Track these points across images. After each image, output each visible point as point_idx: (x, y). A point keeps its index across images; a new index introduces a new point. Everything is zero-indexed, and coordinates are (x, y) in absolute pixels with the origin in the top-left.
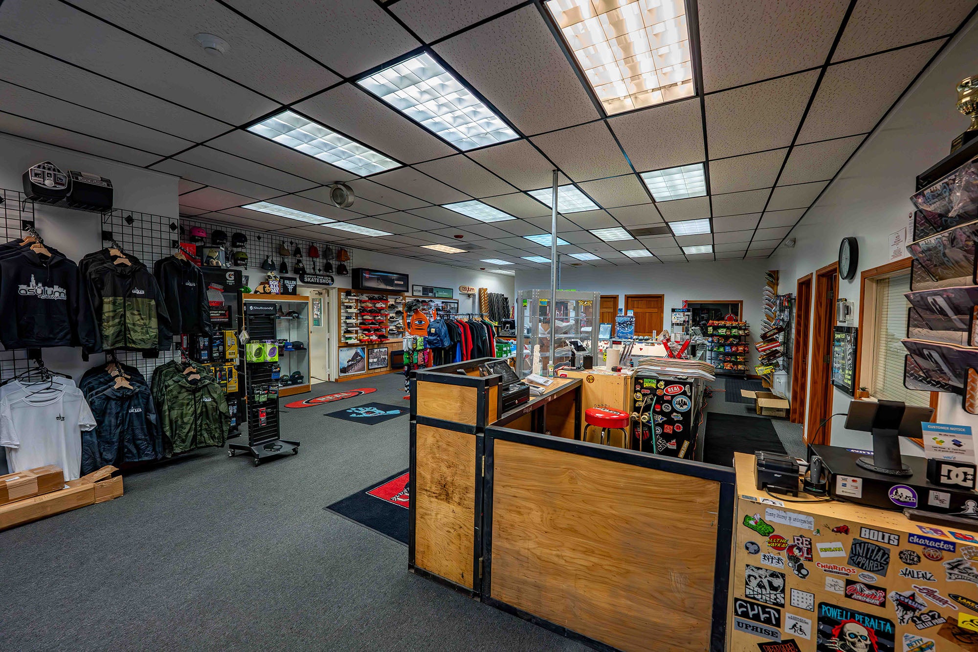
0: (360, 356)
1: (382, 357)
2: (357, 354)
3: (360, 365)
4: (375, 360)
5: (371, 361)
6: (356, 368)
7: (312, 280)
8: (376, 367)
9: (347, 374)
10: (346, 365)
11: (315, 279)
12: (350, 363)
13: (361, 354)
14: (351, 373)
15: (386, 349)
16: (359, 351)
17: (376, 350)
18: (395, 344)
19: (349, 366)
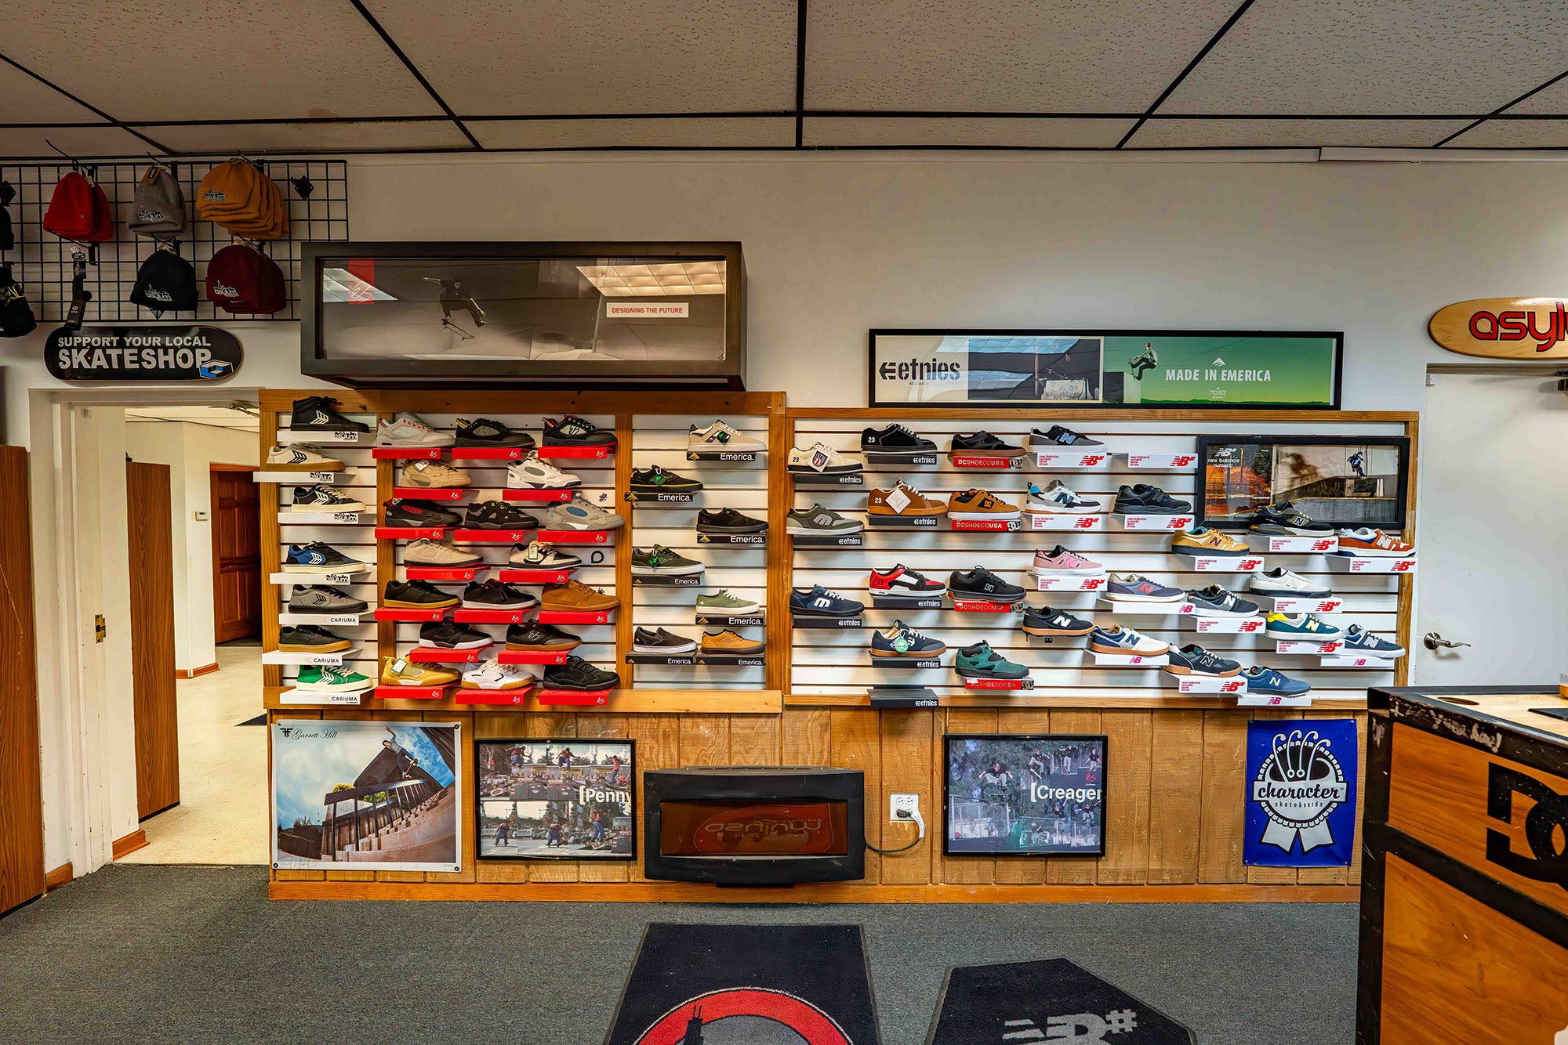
0: (417, 772)
1: (585, 794)
2: (392, 763)
3: (420, 824)
4: (535, 810)
5: (496, 809)
6: (390, 839)
7: (99, 361)
8: (541, 848)
9: (325, 864)
10: (317, 812)
11: (114, 353)
12: (346, 807)
13: (425, 764)
14: (352, 862)
15: (624, 753)
16: (407, 743)
17: (536, 753)
18: (704, 728)
19: (335, 824)
